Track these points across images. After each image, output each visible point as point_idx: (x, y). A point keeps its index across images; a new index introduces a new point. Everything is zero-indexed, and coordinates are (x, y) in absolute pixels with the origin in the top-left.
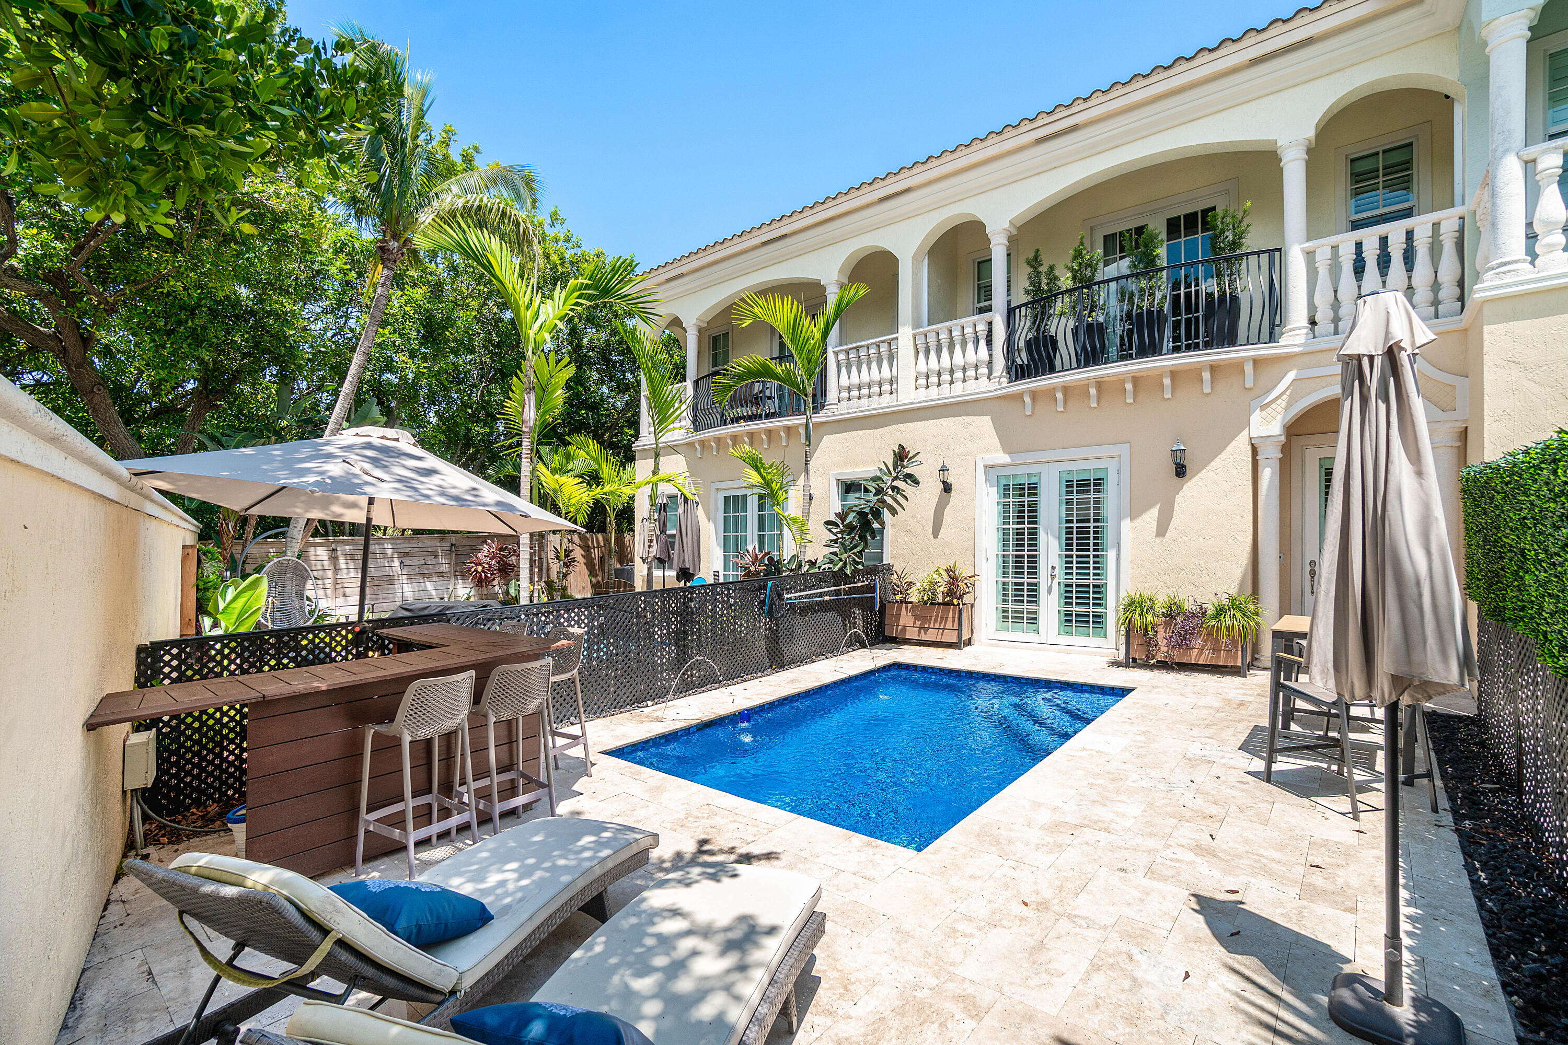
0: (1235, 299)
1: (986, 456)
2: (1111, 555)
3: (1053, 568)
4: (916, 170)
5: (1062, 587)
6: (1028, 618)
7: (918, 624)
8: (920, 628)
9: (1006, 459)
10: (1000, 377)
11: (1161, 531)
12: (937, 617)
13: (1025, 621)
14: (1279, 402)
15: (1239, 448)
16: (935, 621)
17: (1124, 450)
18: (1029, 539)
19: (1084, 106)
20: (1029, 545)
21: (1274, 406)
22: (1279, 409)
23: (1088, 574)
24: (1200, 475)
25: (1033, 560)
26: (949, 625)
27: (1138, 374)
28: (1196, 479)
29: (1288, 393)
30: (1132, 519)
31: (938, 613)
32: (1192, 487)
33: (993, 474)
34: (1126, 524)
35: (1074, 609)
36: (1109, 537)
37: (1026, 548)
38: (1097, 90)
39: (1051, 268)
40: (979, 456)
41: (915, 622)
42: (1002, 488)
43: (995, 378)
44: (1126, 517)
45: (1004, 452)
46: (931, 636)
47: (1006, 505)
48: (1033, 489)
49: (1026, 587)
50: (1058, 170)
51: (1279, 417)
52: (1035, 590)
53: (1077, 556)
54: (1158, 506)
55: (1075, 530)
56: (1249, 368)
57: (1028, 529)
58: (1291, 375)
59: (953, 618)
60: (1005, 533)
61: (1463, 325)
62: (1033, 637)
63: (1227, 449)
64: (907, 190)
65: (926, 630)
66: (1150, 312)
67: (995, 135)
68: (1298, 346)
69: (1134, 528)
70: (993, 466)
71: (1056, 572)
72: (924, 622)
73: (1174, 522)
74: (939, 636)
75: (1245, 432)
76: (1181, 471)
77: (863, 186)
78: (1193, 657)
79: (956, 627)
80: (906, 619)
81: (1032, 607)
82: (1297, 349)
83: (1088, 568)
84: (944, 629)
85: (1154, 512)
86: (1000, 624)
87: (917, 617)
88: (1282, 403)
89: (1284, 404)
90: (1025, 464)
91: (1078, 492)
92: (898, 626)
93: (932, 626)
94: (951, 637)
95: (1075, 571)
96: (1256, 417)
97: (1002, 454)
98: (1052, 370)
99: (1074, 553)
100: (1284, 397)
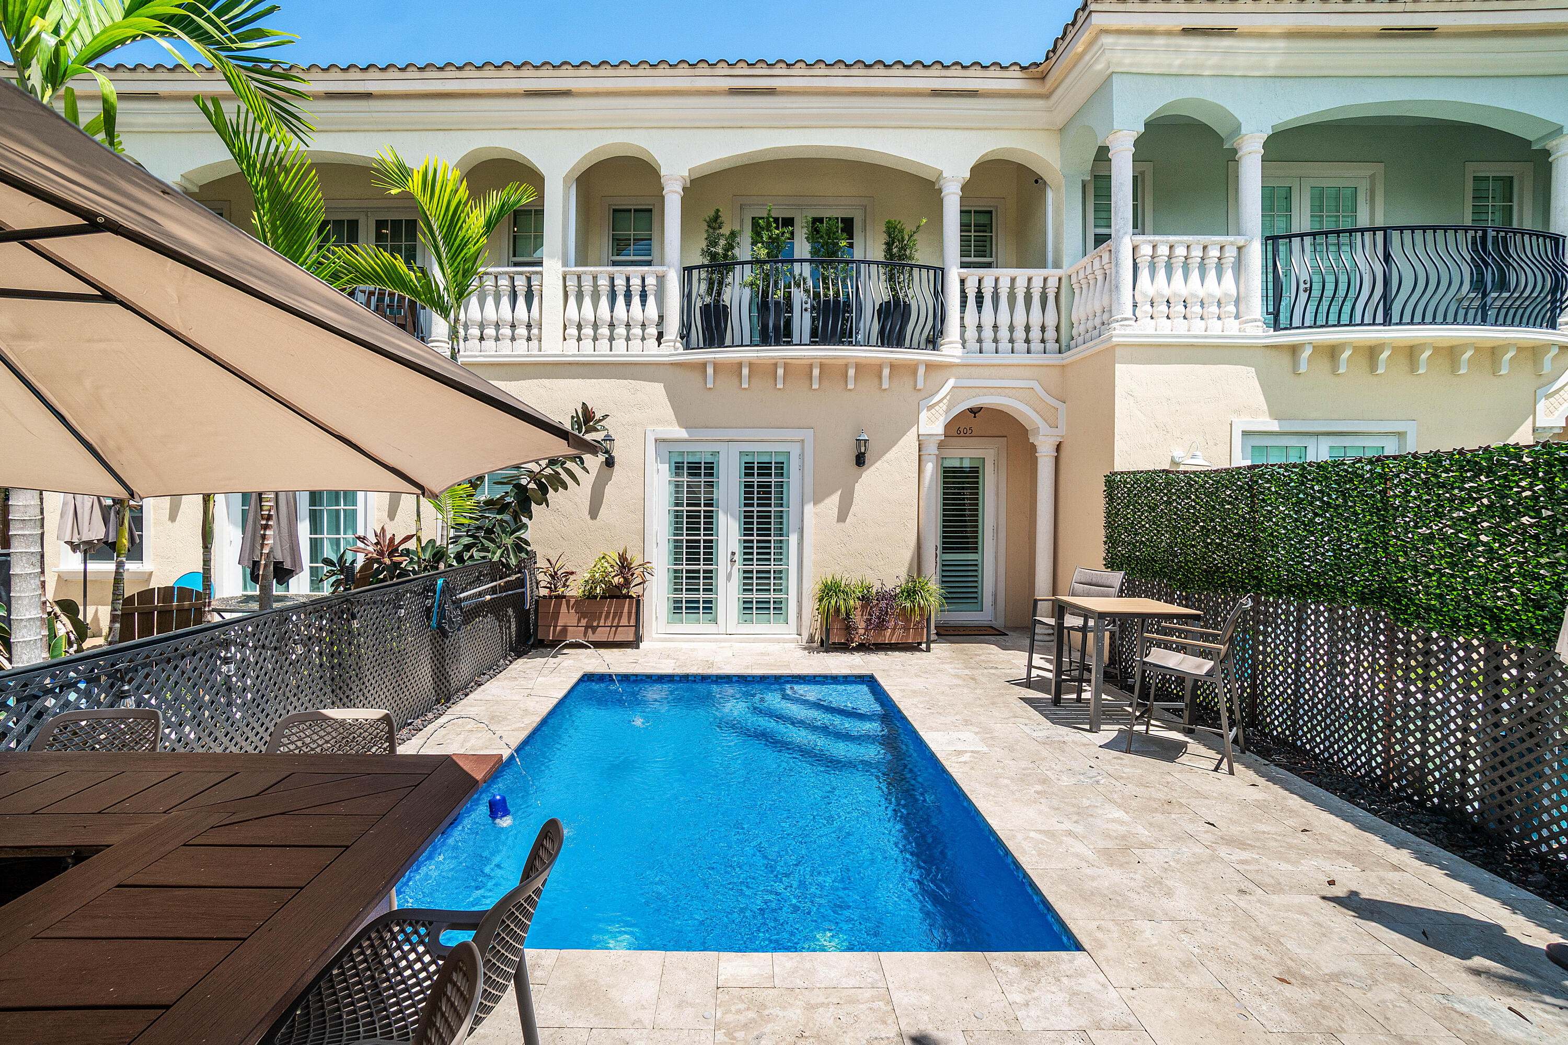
0: (907, 307)
1: (659, 428)
2: (793, 539)
3: (733, 554)
4: (582, 72)
5: (741, 573)
6: (704, 608)
7: (584, 622)
8: (587, 627)
9: (683, 434)
10: (675, 341)
11: (842, 516)
12: (608, 613)
13: (701, 611)
14: (941, 405)
15: (909, 442)
16: (607, 617)
17: (808, 435)
18: (705, 523)
19: (785, 71)
20: (705, 529)
21: (937, 408)
22: (941, 411)
23: (769, 560)
24: (877, 465)
25: (709, 545)
26: (624, 621)
27: (827, 361)
28: (873, 469)
29: (948, 397)
30: (816, 503)
31: (610, 608)
32: (870, 476)
33: (665, 448)
34: (809, 509)
35: (755, 596)
36: (792, 520)
37: (702, 532)
38: (801, 61)
39: (733, 234)
40: (649, 428)
41: (579, 620)
42: (673, 465)
43: (667, 341)
44: (809, 502)
45: (680, 426)
46: (601, 635)
47: (678, 486)
48: (710, 469)
49: (702, 575)
50: (745, 131)
51: (942, 418)
52: (711, 578)
53: (758, 541)
54: (839, 492)
55: (755, 514)
56: (921, 371)
57: (705, 511)
58: (951, 383)
59: (630, 613)
60: (678, 515)
61: (1065, 362)
62: (711, 628)
63: (900, 442)
64: (566, 93)
65: (594, 629)
66: (836, 301)
67: (686, 66)
68: (958, 357)
69: (816, 514)
70: (664, 441)
71: (736, 557)
72: (591, 620)
73: (854, 509)
74: (612, 635)
75: (915, 429)
76: (860, 460)
77: (506, 67)
78: (887, 636)
79: (633, 622)
80: (567, 617)
81: (708, 596)
82: (957, 361)
83: (769, 554)
84: (617, 626)
85: (834, 500)
86: (671, 615)
87: (582, 615)
88: (943, 406)
89: (945, 408)
90: (707, 441)
91: (759, 474)
92: (555, 626)
93: (602, 623)
94: (627, 635)
95: (755, 557)
96: (924, 415)
97: (677, 428)
98: (721, 344)
99: (755, 538)
100: (945, 401)
